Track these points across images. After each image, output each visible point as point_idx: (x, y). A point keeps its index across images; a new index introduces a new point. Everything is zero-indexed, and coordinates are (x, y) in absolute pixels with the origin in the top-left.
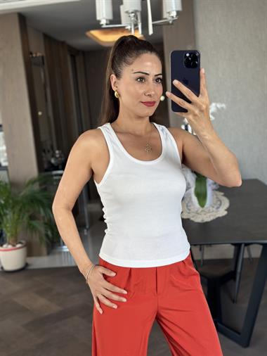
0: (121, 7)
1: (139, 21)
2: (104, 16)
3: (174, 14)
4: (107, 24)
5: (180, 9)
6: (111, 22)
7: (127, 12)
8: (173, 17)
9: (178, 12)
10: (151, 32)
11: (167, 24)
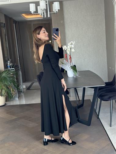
0: (38, 7)
1: (45, 12)
2: (33, 10)
3: (57, 10)
4: (33, 13)
5: (59, 9)
6: (35, 12)
7: (41, 9)
8: (57, 11)
9: (58, 10)
10: (49, 16)
11: (54, 13)
